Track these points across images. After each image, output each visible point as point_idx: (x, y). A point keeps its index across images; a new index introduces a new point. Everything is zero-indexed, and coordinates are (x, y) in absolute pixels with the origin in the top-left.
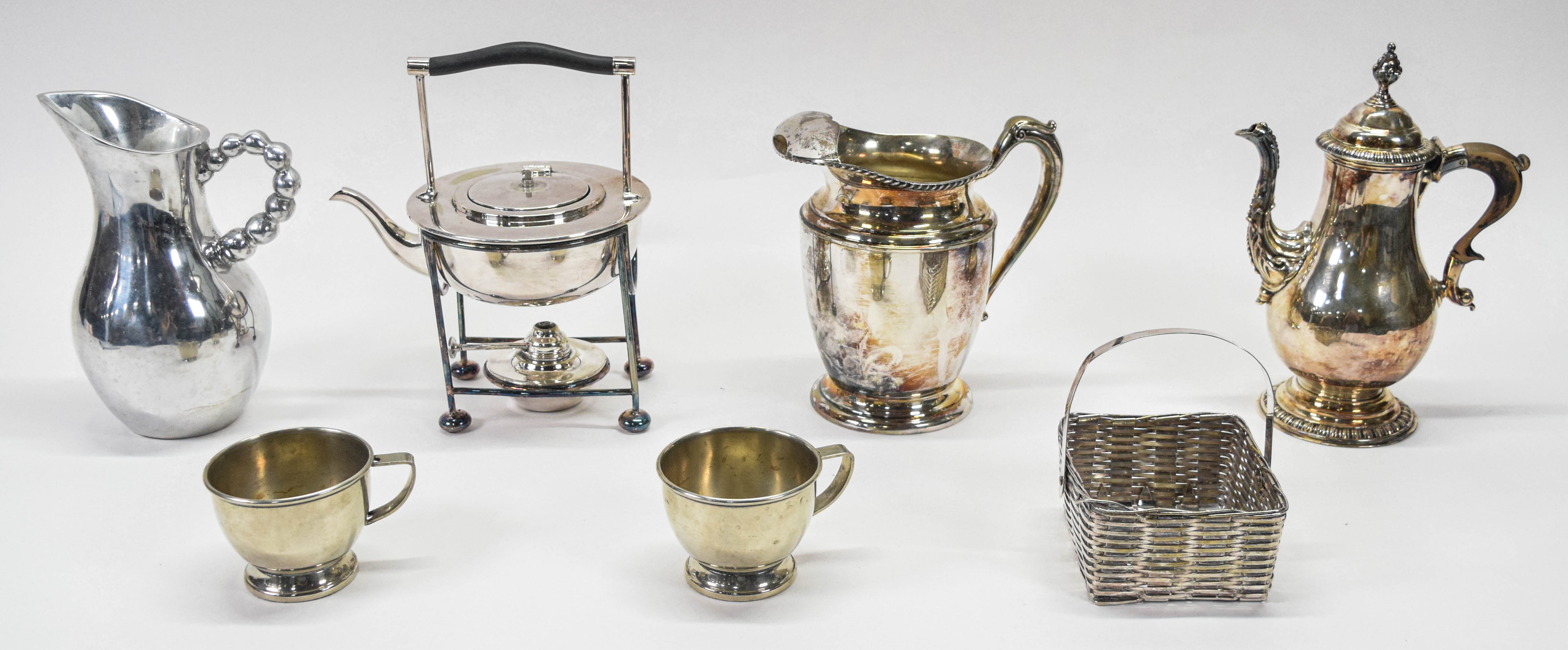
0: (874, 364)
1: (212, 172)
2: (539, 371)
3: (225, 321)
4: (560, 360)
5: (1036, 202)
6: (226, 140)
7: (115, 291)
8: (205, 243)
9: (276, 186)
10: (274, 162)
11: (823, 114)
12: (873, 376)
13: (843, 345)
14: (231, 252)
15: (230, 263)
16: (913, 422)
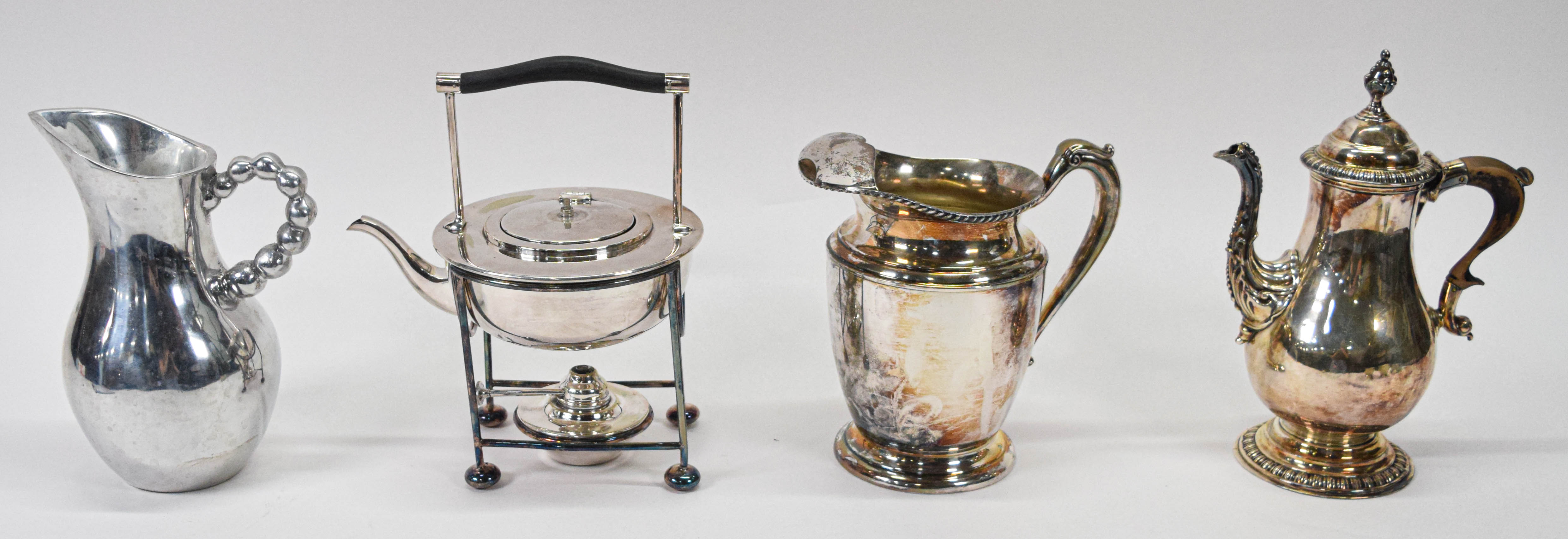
0: (910, 416)
1: (219, 199)
2: (574, 421)
3: (230, 363)
4: (599, 408)
5: (1090, 235)
6: (235, 163)
7: (111, 330)
8: (210, 276)
9: (289, 214)
10: (287, 188)
11: (856, 136)
12: (909, 428)
13: (875, 393)
14: (238, 287)
15: (237, 299)
16: (950, 479)
